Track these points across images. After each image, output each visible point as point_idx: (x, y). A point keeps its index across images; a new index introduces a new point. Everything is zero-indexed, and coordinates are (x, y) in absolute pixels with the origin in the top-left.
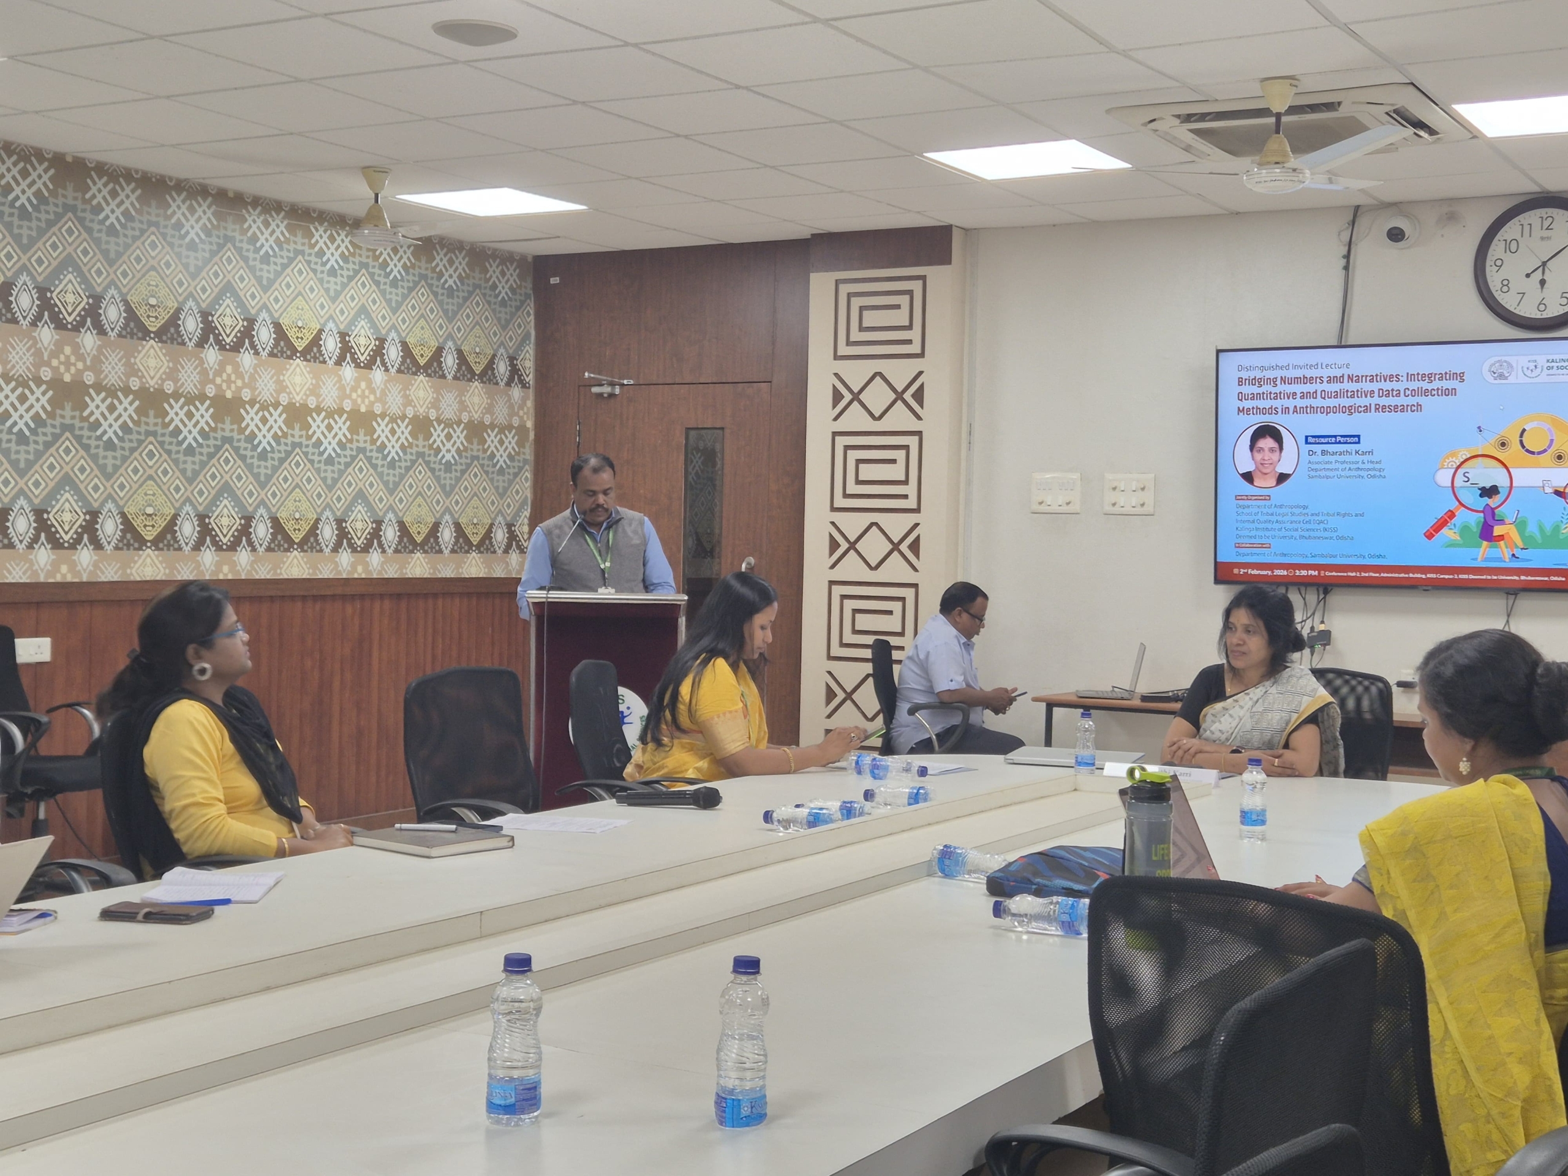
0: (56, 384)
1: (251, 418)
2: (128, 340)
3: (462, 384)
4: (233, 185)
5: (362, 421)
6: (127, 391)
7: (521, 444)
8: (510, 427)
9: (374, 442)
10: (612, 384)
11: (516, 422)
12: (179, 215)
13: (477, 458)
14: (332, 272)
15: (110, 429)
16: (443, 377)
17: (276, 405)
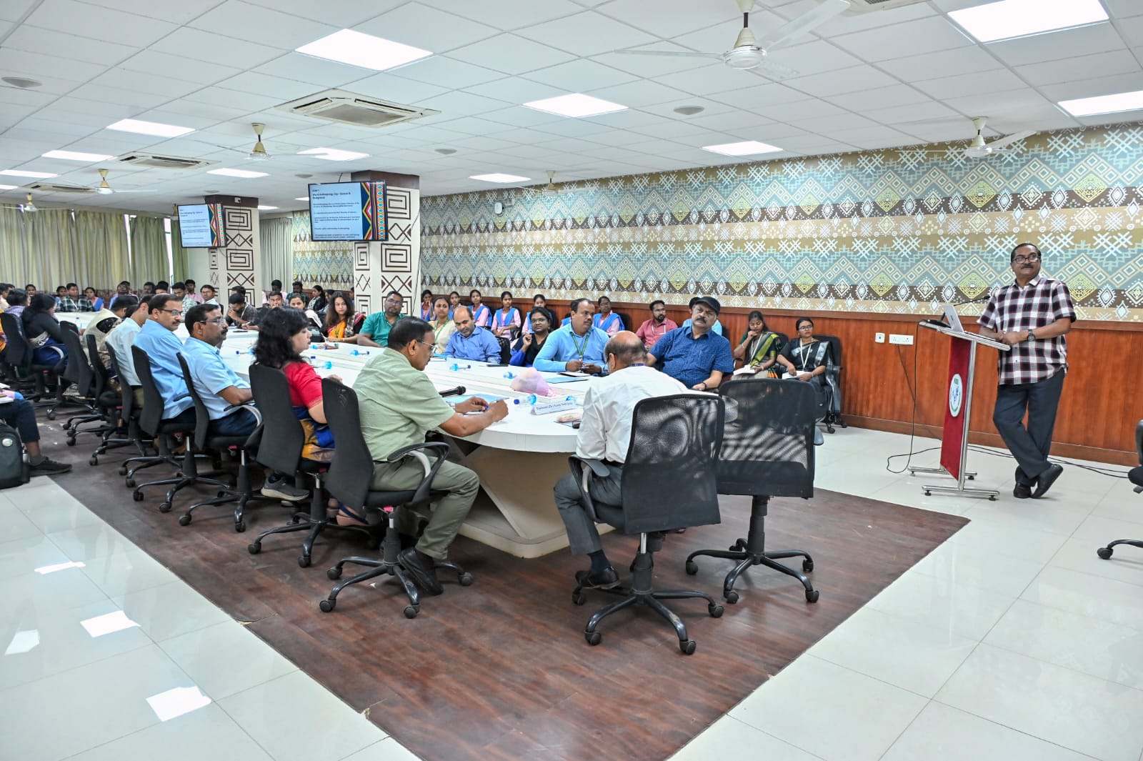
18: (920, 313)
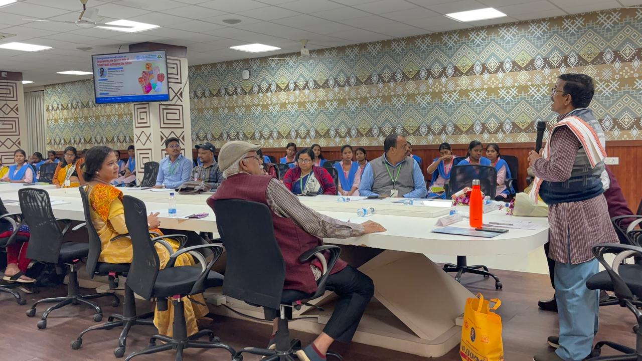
18: (623, 139)
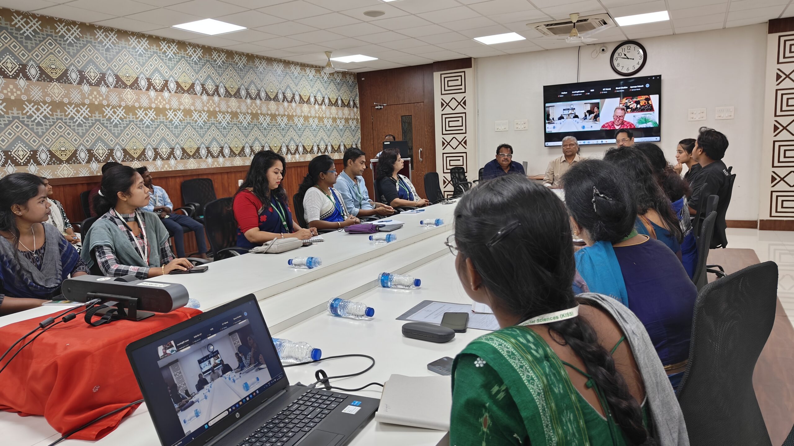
0: (252, 114)
1: (296, 119)
2: (267, 101)
3: (343, 108)
4: (287, 59)
5: (321, 119)
6: (268, 114)
7: (357, 123)
8: (354, 119)
9: (324, 124)
10: (380, 106)
11: (356, 117)
12: (276, 68)
13: (348, 127)
14: (311, 80)
15: (265, 125)
16: (338, 106)
17: (301, 116)
